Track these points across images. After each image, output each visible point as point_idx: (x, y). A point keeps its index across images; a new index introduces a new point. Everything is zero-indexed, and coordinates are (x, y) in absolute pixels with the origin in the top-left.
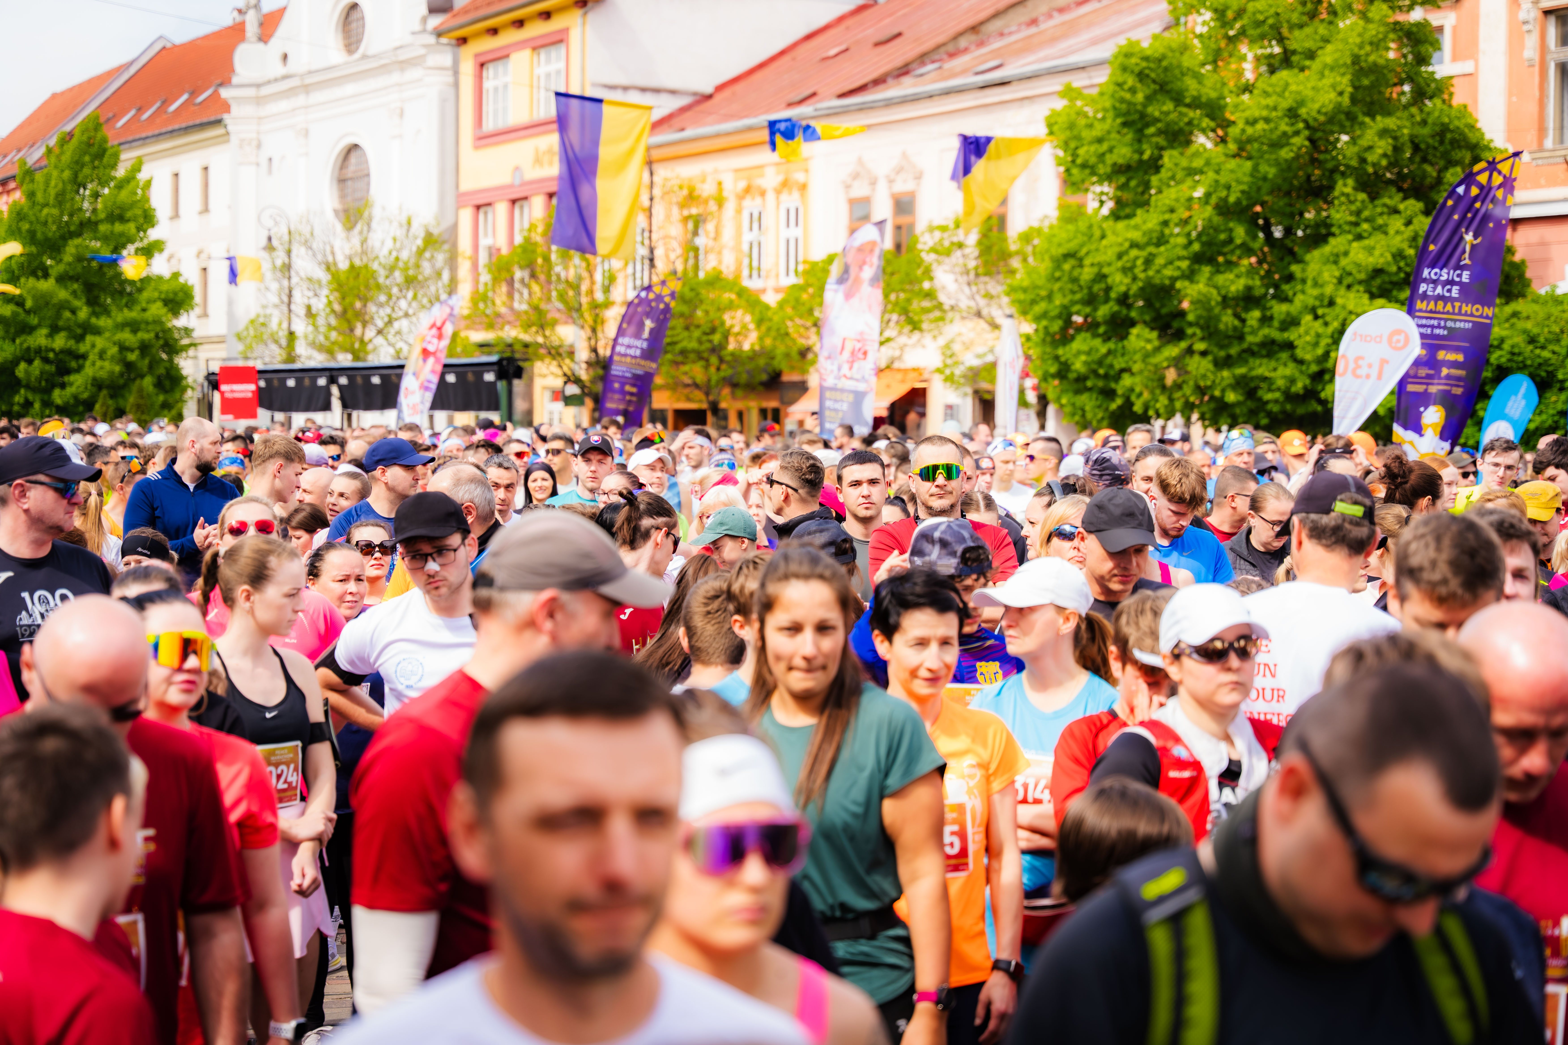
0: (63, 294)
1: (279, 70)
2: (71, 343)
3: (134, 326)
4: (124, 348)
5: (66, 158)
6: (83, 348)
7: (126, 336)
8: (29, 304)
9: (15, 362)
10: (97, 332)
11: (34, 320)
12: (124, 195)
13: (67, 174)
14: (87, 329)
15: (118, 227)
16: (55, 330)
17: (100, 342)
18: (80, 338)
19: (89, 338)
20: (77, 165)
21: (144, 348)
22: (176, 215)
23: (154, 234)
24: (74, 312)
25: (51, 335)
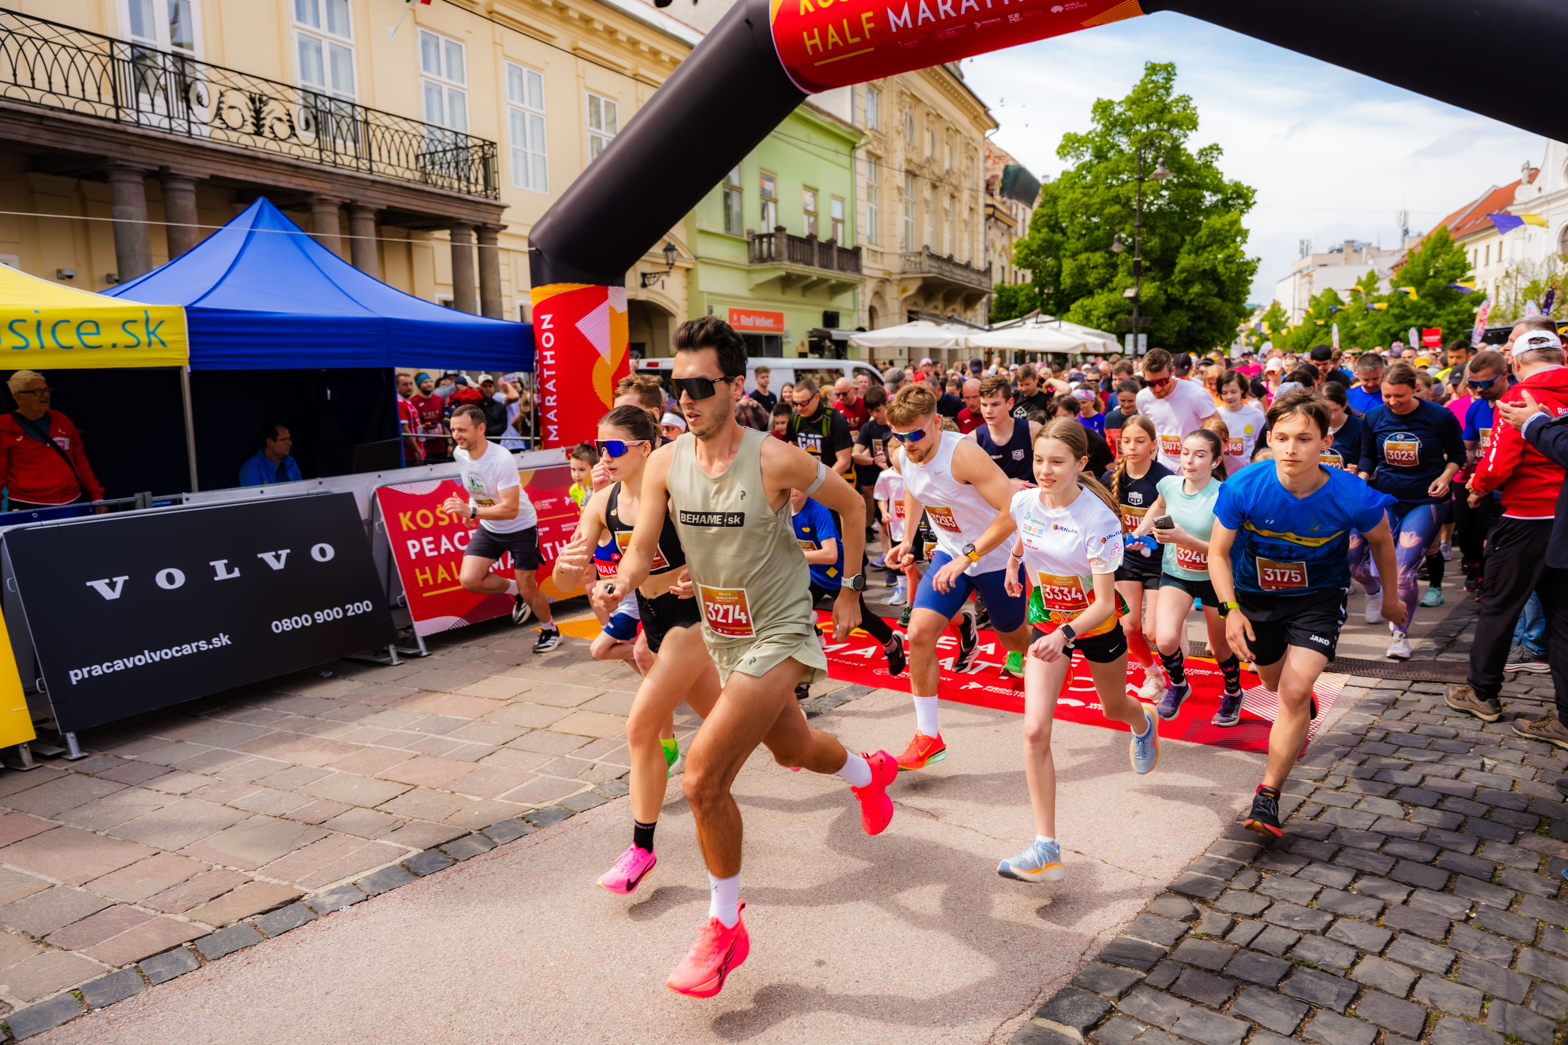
0: (1423, 302)
1: (1537, 195)
2: (1426, 322)
3: (1456, 313)
4: (1450, 323)
5: (1430, 245)
6: (1431, 324)
7: (1452, 318)
8: (1408, 307)
9: (1399, 332)
10: (1438, 316)
11: (1409, 314)
12: (1455, 259)
13: (1429, 252)
14: (1434, 316)
15: (1451, 272)
16: (1419, 317)
17: (1438, 321)
18: (1430, 320)
19: (1434, 320)
20: (1434, 249)
21: (1460, 322)
22: (1487, 264)
23: (1469, 274)
24: (1428, 309)
25: (1417, 319)
